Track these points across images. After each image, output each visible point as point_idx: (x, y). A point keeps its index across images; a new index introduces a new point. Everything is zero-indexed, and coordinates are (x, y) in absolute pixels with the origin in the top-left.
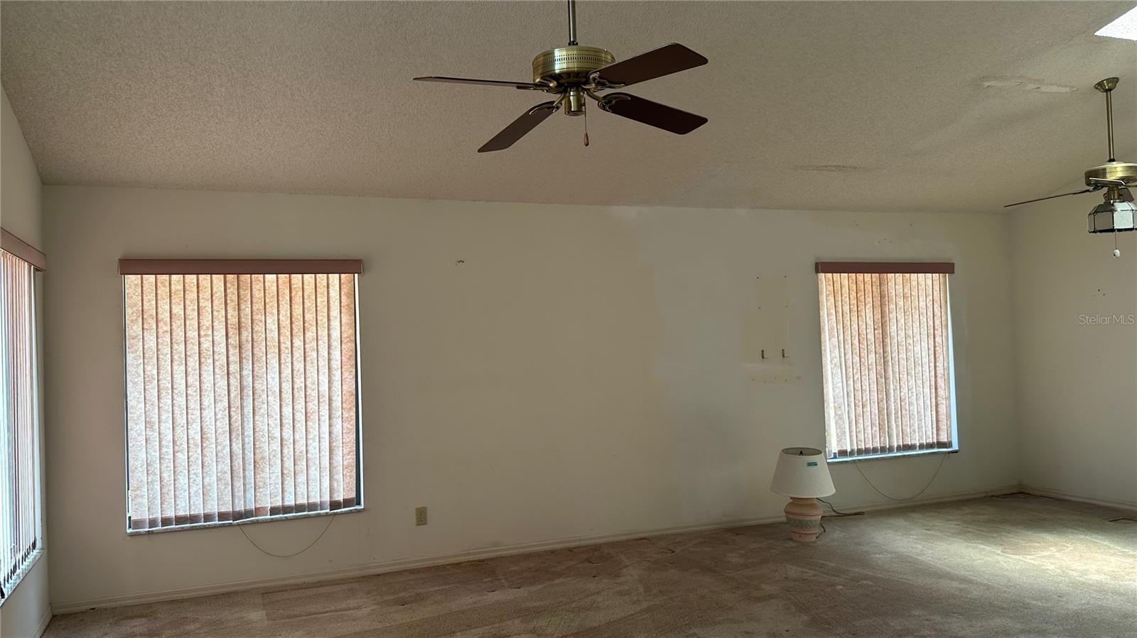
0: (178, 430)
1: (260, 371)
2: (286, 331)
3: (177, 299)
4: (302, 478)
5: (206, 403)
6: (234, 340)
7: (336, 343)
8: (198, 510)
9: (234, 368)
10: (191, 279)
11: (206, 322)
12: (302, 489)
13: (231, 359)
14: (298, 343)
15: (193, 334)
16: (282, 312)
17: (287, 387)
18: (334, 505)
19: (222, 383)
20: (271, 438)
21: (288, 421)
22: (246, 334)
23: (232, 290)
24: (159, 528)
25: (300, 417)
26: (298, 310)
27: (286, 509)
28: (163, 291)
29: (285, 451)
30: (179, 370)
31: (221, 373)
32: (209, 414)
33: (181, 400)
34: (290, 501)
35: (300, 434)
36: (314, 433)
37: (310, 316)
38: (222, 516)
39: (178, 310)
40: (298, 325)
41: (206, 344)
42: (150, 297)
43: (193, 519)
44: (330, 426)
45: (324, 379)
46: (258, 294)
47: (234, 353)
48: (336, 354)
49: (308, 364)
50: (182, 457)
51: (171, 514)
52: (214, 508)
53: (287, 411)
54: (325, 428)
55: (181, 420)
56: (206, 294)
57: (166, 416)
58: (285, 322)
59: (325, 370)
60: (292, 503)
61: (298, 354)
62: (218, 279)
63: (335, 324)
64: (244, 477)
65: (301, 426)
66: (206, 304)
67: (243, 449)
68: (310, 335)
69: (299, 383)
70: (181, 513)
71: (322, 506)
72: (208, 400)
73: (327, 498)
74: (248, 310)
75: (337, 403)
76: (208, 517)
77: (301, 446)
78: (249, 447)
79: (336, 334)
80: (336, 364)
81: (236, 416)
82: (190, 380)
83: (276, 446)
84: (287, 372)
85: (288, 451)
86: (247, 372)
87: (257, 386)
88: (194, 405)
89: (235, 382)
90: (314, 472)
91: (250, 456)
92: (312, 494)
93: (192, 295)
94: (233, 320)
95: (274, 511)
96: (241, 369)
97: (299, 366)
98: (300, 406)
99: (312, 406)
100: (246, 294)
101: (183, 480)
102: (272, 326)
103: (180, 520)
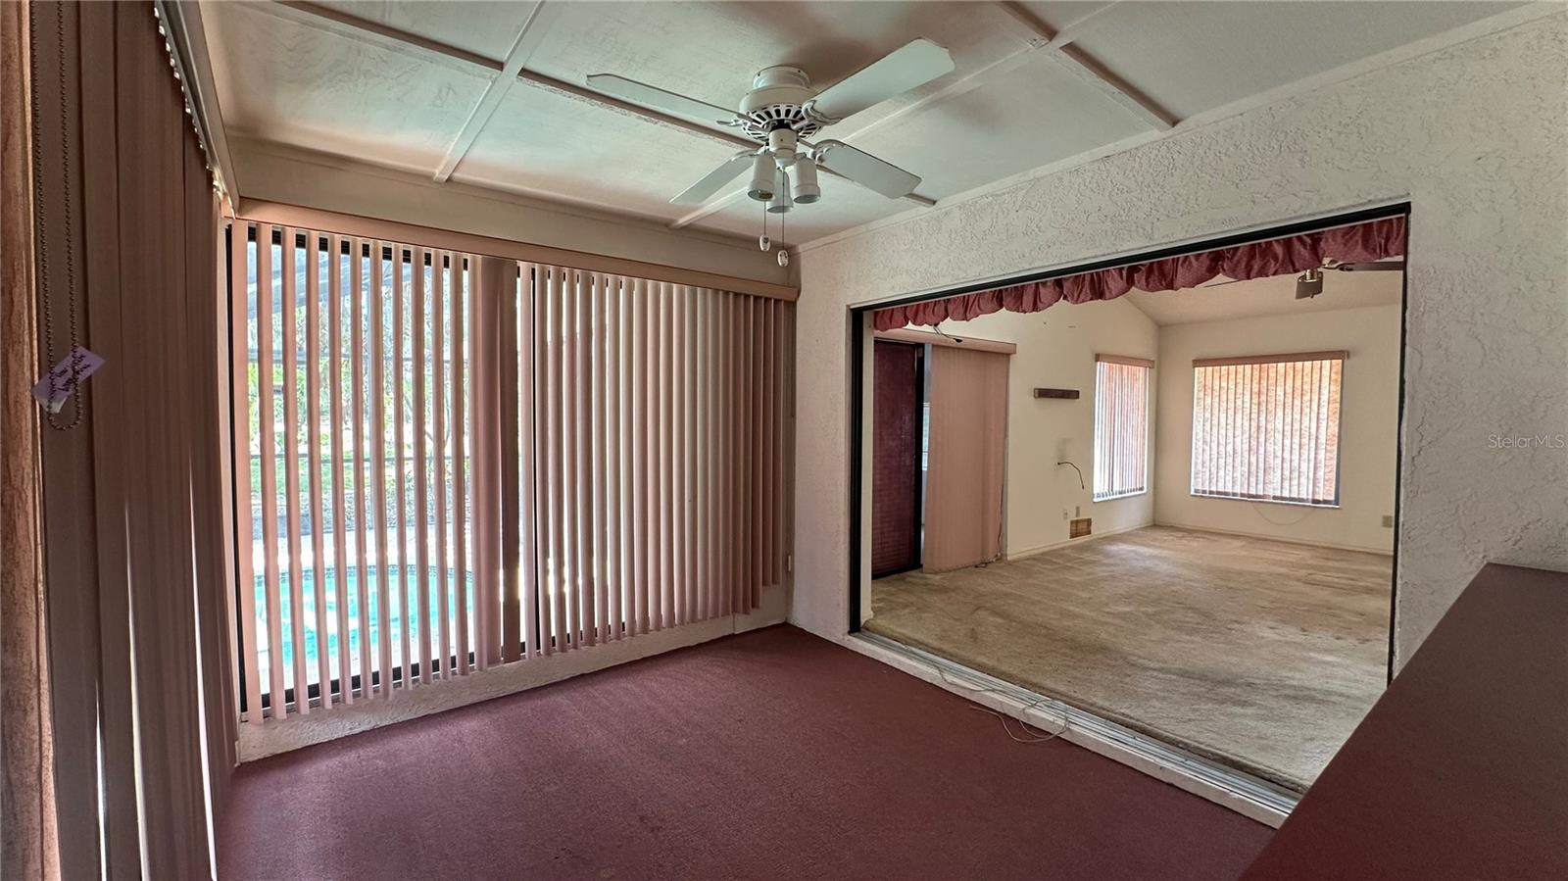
0: (1221, 447)
1: (1271, 418)
2: (1290, 396)
3: (1224, 379)
4: (1295, 482)
5: (1237, 433)
6: (1255, 401)
7: (1324, 403)
8: (1229, 490)
9: (1254, 416)
10: (1232, 368)
11: (1240, 390)
12: (1295, 488)
13: (1253, 411)
14: (1297, 402)
15: (1232, 397)
16: (1287, 385)
17: (1288, 428)
18: (1315, 501)
19: (1247, 424)
20: (1275, 457)
21: (1287, 448)
22: (1263, 398)
23: (1256, 373)
24: (1207, 495)
25: (1296, 446)
26: (1298, 383)
27: (1282, 498)
28: (1217, 375)
29: (1285, 465)
30: (1223, 416)
31: (1246, 418)
32: (1238, 440)
33: (1223, 432)
34: (1286, 494)
35: (1296, 457)
36: (1305, 456)
37: (1307, 387)
38: (1242, 495)
39: (1224, 384)
40: (1298, 392)
41: (1239, 402)
42: (1209, 377)
43: (1226, 494)
44: (1316, 454)
45: (1314, 425)
46: (1272, 375)
47: (1255, 408)
48: (1324, 410)
49: (1304, 416)
50: (1222, 461)
51: (1214, 489)
52: (1238, 490)
53: (1287, 442)
54: (1312, 455)
55: (1223, 442)
56: (1240, 376)
57: (1215, 439)
58: (1289, 390)
59: (1314, 419)
60: (1288, 496)
61: (1297, 409)
62: (1248, 367)
63: (1325, 391)
64: (1257, 476)
65: (1296, 452)
66: (1240, 381)
67: (1257, 461)
68: (1307, 398)
69: (1296, 426)
70: (1220, 490)
71: (1307, 500)
72: (1238, 432)
73: (1310, 497)
74: (1265, 384)
75: (1322, 439)
76: (1234, 494)
77: (1295, 464)
78: (1261, 460)
79: (1325, 398)
80: (1323, 416)
81: (1254, 443)
82: (1229, 422)
83: (1279, 461)
84: (1288, 420)
85: (1287, 465)
86: (1263, 418)
87: (1269, 427)
88: (1230, 434)
89: (1254, 424)
90: (1303, 480)
91: (1261, 465)
92: (1301, 492)
93: (1232, 376)
94: (1256, 389)
95: (1275, 498)
96: (1258, 417)
97: (1297, 417)
98: (1296, 440)
99: (1305, 441)
100: (1264, 375)
101: (1221, 473)
102: (1280, 392)
103: (1218, 493)
